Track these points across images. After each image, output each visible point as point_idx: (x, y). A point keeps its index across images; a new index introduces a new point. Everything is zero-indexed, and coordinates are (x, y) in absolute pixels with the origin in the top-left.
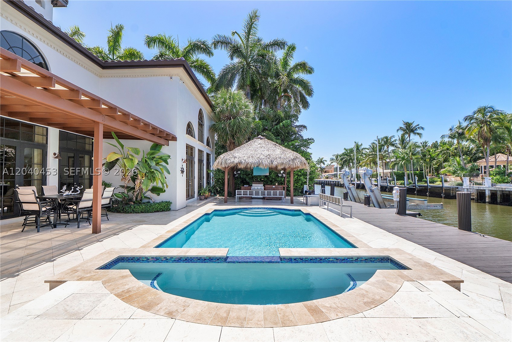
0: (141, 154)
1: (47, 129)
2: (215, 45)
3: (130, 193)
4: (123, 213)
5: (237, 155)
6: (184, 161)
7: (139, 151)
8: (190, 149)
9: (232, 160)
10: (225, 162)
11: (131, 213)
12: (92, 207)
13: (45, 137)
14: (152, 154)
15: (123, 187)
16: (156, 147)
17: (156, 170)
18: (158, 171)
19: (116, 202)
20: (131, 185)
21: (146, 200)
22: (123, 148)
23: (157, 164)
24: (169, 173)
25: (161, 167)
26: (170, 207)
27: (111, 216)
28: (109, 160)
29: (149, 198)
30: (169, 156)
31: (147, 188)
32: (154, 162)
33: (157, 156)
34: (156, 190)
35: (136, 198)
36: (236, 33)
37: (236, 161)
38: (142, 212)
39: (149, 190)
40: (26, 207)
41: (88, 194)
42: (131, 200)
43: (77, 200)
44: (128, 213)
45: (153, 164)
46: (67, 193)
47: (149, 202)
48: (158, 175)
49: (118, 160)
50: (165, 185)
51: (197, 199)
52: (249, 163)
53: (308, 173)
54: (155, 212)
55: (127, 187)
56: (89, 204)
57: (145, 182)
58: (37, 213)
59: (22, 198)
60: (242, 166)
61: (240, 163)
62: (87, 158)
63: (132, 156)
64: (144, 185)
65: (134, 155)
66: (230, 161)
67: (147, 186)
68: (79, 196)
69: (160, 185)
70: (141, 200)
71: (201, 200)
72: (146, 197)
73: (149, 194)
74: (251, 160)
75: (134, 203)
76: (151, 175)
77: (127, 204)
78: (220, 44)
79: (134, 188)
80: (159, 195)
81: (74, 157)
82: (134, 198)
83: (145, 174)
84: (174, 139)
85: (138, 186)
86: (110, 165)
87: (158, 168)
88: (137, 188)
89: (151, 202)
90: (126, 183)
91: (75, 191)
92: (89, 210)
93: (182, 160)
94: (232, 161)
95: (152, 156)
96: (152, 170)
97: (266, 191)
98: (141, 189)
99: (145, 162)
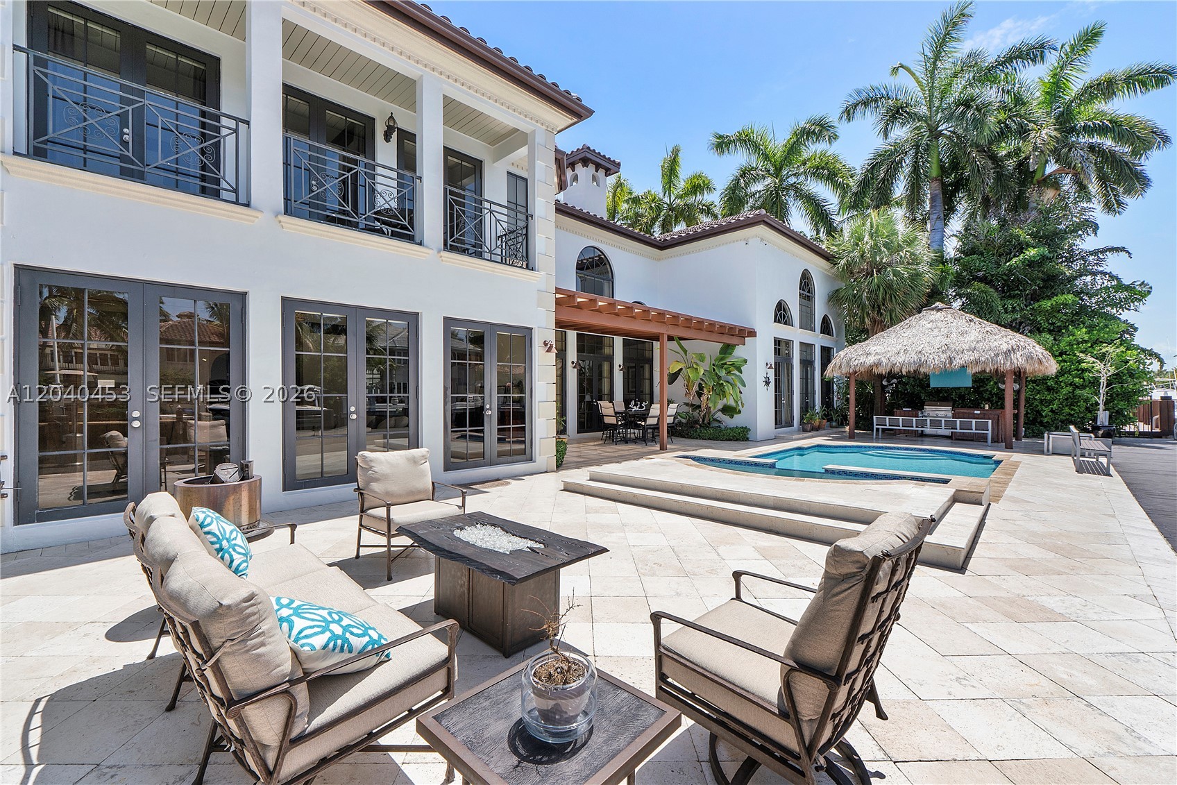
0: (707, 360)
1: (613, 338)
2: (848, 114)
3: (696, 414)
4: (688, 438)
5: (872, 349)
6: (769, 365)
7: (705, 358)
8: (781, 346)
9: (862, 359)
10: (848, 363)
11: (697, 438)
12: (657, 424)
13: (612, 348)
14: (722, 359)
15: (687, 404)
16: (727, 349)
17: (727, 382)
18: (729, 383)
19: (680, 423)
20: (696, 402)
21: (716, 424)
22: (686, 355)
23: (729, 373)
24: (745, 386)
25: (733, 377)
26: (748, 436)
27: (675, 439)
28: (672, 371)
29: (720, 422)
30: (746, 361)
31: (715, 407)
32: (724, 371)
33: (729, 360)
34: (729, 410)
35: (703, 420)
36: (902, 66)
37: (871, 360)
38: (710, 439)
39: (719, 410)
40: (607, 420)
41: (655, 410)
42: (696, 422)
43: (644, 416)
44: (693, 438)
45: (723, 373)
46: (635, 408)
47: (720, 427)
48: (728, 388)
49: (681, 369)
50: (739, 403)
51: (799, 430)
52: (896, 364)
53: (1103, 380)
54: (727, 440)
55: (692, 405)
56: (654, 421)
57: (713, 398)
58: (614, 427)
59: (604, 411)
60: (882, 370)
61: (878, 364)
62: (647, 366)
63: (697, 364)
64: (712, 402)
65: (698, 362)
66: (857, 361)
67: (715, 403)
68: (644, 412)
69: (732, 403)
70: (709, 424)
71: (805, 430)
72: (715, 420)
73: (719, 416)
74: (900, 359)
75: (700, 426)
76: (720, 390)
77: (692, 427)
78: (860, 108)
79: (699, 407)
80: (732, 417)
81: (635, 367)
82: (701, 420)
83: (713, 388)
84: (752, 334)
85: (705, 404)
86: (673, 377)
87: (730, 378)
88: (703, 407)
89: (722, 426)
90: (690, 400)
91: (641, 407)
92: (656, 428)
93: (767, 364)
94: (861, 361)
95: (722, 362)
96: (721, 382)
97: (958, 420)
98: (708, 409)
99: (712, 373)
